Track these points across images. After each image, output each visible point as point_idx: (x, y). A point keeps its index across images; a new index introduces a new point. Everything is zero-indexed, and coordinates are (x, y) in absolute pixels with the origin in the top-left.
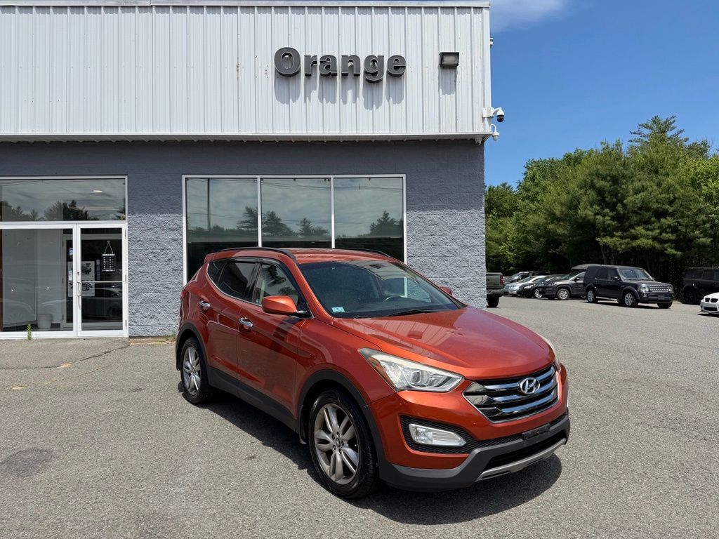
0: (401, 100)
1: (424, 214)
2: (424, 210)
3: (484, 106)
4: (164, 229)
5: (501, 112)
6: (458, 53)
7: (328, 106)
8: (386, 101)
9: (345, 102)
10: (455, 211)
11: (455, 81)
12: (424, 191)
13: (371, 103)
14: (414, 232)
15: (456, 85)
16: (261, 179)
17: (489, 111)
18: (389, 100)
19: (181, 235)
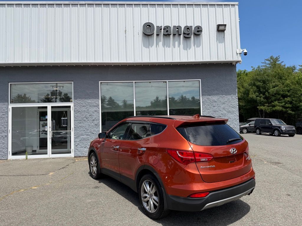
0: (200, 45)
1: (210, 97)
2: (209, 95)
3: (237, 48)
4: (91, 106)
5: (245, 51)
6: (226, 25)
7: (167, 49)
8: (193, 47)
9: (174, 47)
10: (224, 96)
11: (224, 37)
12: (209, 87)
13: (186, 48)
14: (205, 106)
15: (224, 39)
16: (135, 82)
17: (240, 50)
18: (194, 46)
19: (99, 108)
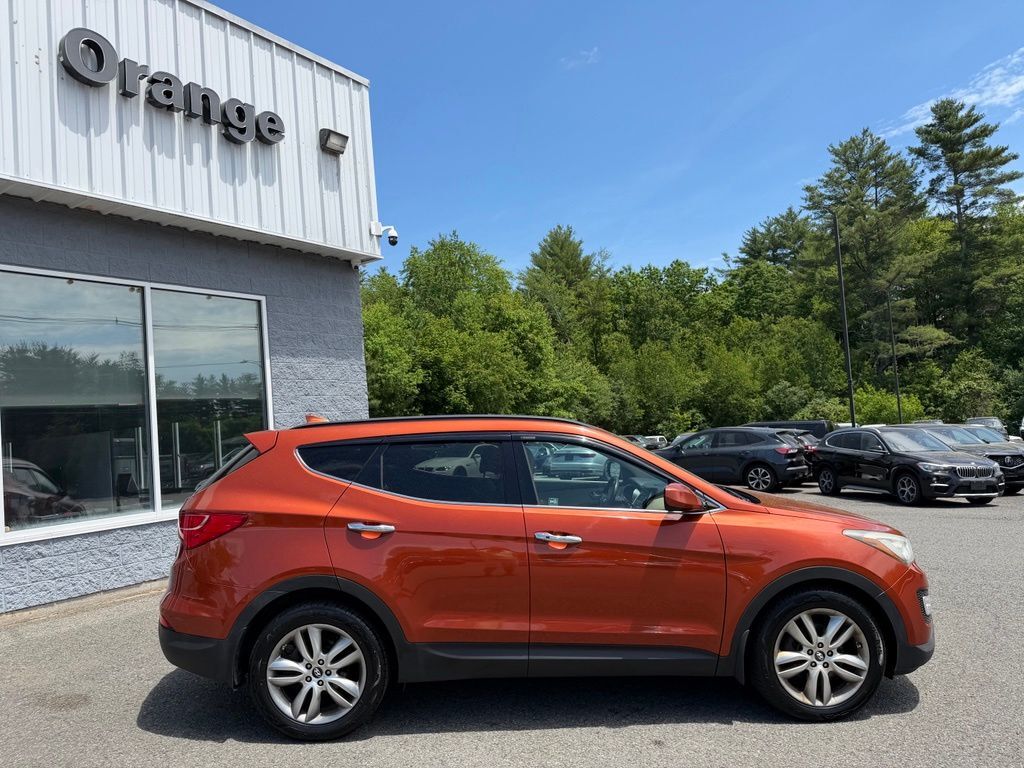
0: (274, 181)
1: (294, 361)
2: (293, 355)
3: (372, 220)
5: (393, 233)
6: (347, 138)
7: (163, 161)
8: (254, 181)
9: (190, 161)
10: (332, 360)
11: (338, 174)
12: (292, 327)
13: (233, 175)
14: (283, 390)
15: (339, 180)
17: (378, 228)
18: (256, 176)
